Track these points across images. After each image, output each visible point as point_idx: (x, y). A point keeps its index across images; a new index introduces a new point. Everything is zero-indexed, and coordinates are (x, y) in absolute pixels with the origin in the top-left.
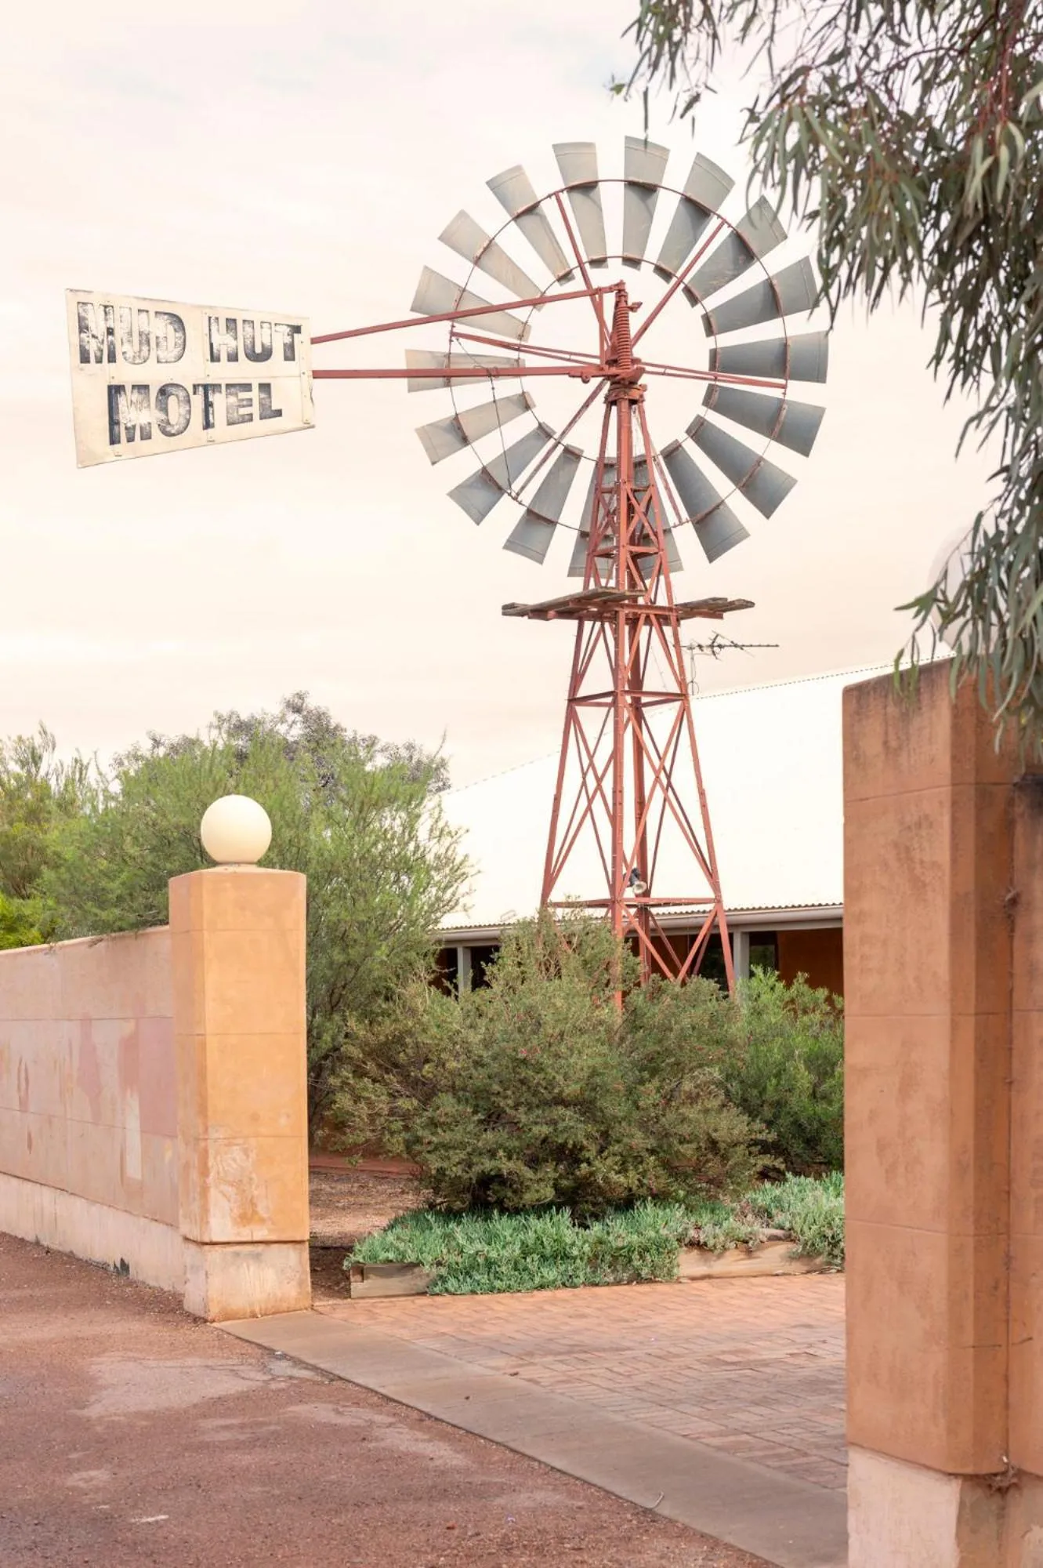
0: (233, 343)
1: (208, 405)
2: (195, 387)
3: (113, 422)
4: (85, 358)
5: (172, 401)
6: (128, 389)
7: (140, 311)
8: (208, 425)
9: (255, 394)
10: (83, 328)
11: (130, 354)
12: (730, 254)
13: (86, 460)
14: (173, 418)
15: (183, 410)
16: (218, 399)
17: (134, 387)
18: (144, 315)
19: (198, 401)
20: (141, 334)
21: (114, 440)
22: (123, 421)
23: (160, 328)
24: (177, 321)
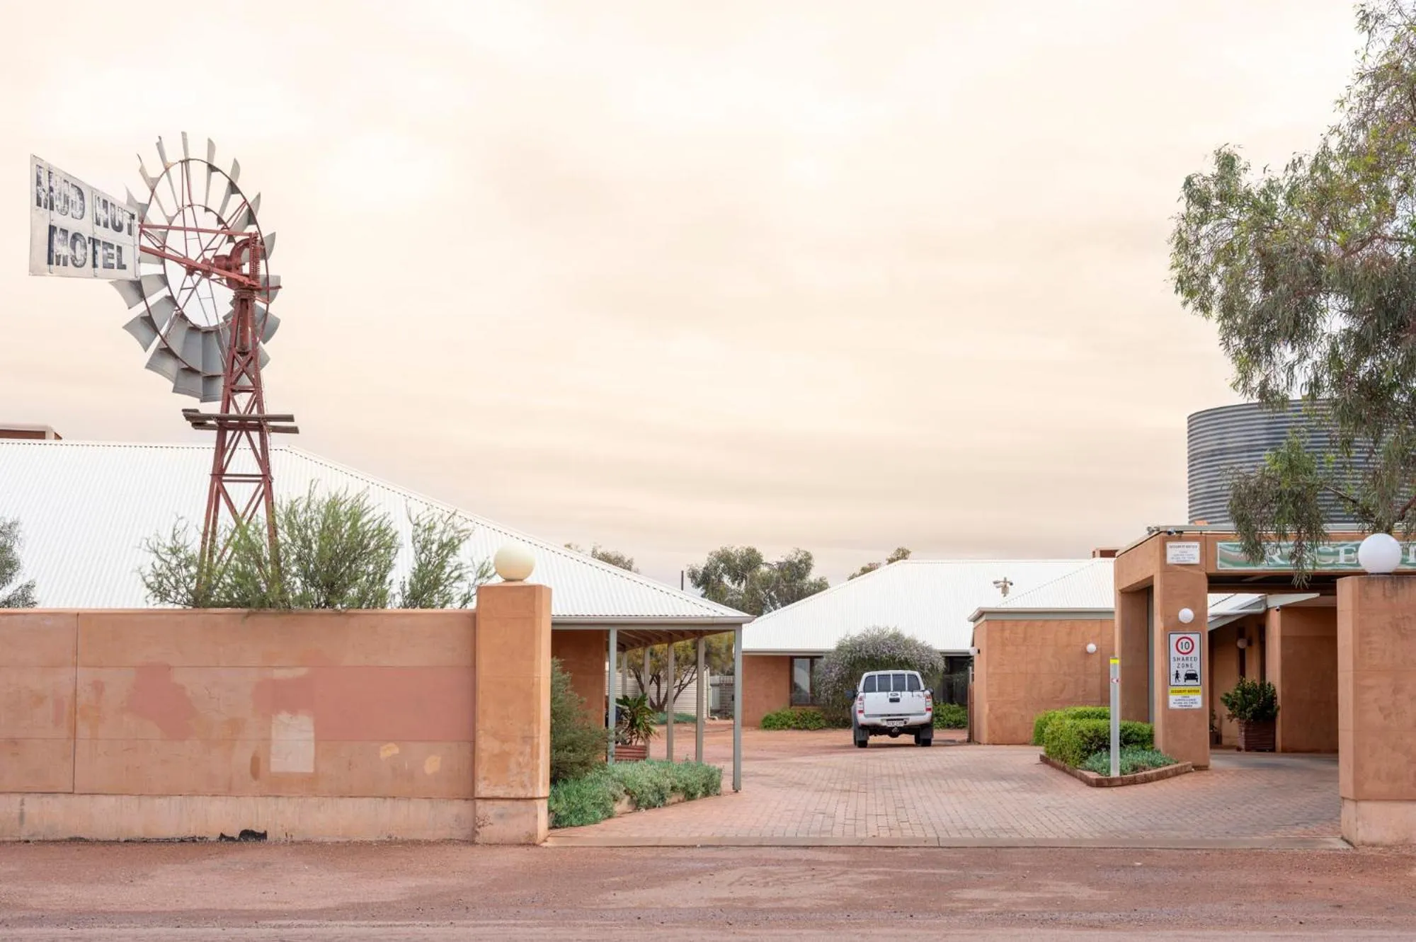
0: (106, 216)
1: (95, 253)
2: (90, 238)
3: (50, 250)
4: (39, 204)
5: (78, 244)
6: (58, 230)
7: (65, 181)
8: (95, 266)
9: (115, 251)
10: (39, 183)
11: (59, 208)
12: (245, 220)
13: (34, 271)
14: (78, 257)
15: (83, 252)
16: (99, 249)
17: (61, 229)
18: (66, 184)
19: (90, 247)
20: (65, 195)
21: (50, 262)
22: (55, 251)
23: (73, 195)
24: (80, 192)
